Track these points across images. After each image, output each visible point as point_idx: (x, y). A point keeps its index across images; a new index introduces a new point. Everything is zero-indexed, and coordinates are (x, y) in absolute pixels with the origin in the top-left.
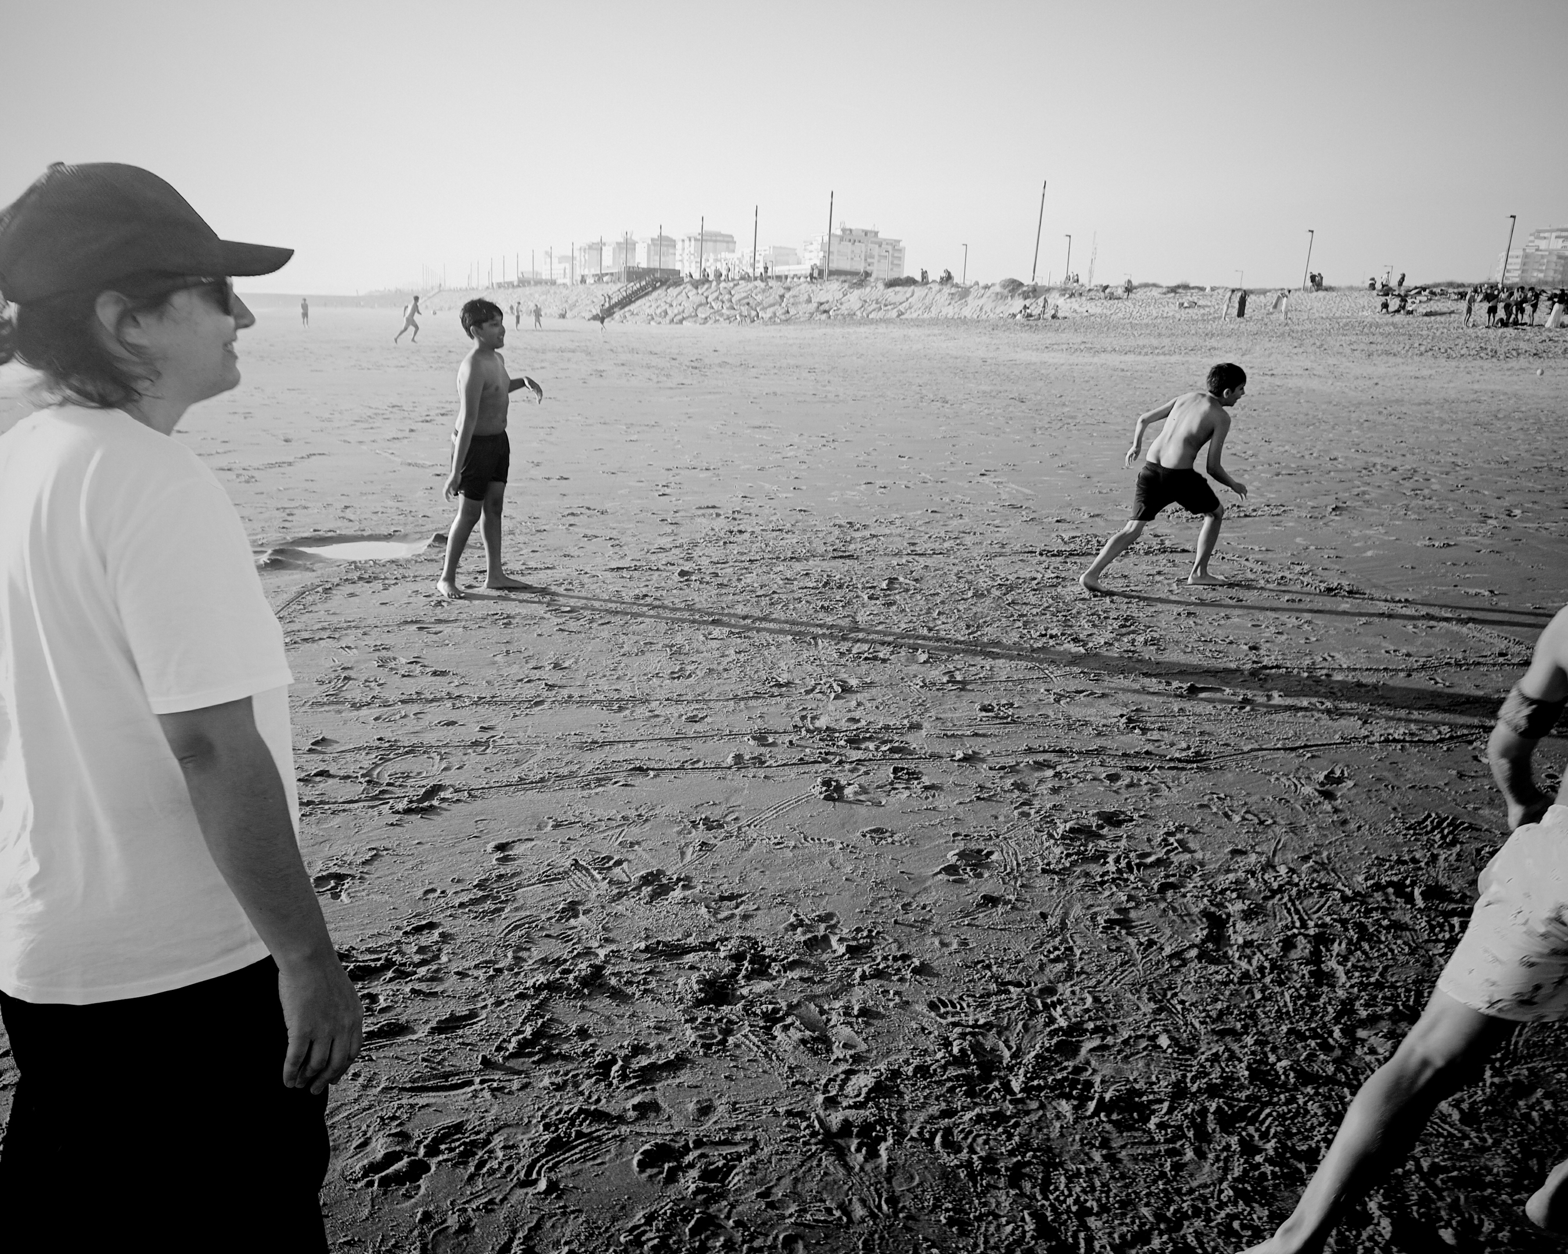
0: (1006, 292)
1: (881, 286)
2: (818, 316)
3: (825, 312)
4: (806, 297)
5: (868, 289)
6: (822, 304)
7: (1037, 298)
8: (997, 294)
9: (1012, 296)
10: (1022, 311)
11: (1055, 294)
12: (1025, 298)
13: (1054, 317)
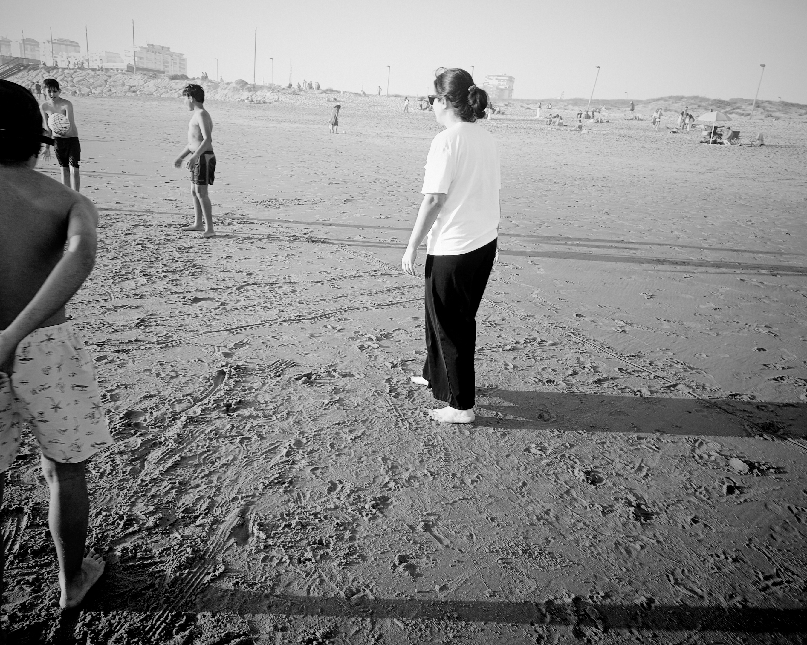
0: (239, 87)
1: (167, 79)
2: (129, 94)
3: (134, 92)
4: (121, 82)
5: (159, 80)
6: (132, 87)
7: (256, 91)
8: (234, 88)
9: (242, 90)
10: (247, 99)
11: (265, 90)
12: (250, 91)
13: (265, 102)
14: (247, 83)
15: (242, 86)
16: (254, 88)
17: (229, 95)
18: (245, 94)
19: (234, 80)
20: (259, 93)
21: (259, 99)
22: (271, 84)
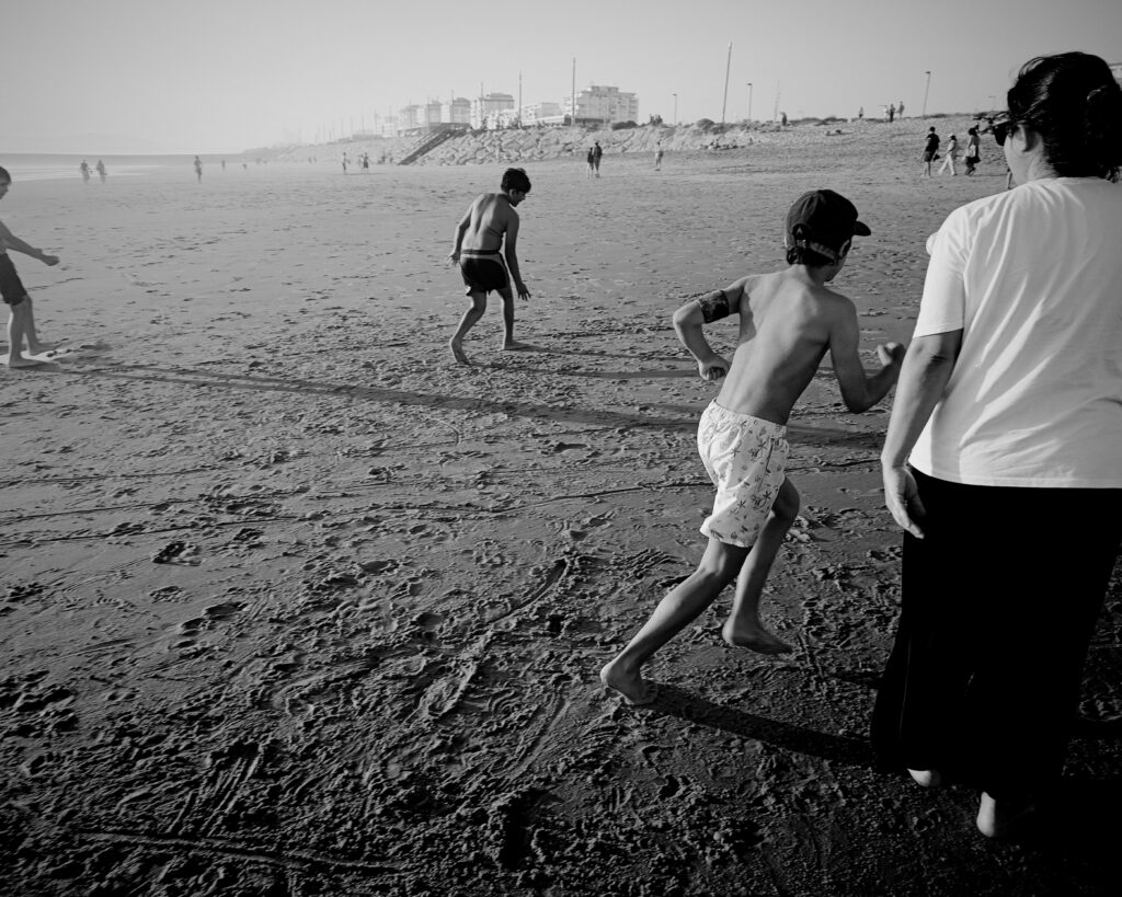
0: (701, 129)
4: (555, 140)
5: (601, 132)
6: (567, 144)
7: (724, 132)
8: (695, 131)
9: (706, 133)
10: (712, 144)
11: (737, 130)
12: (715, 134)
13: (735, 147)
14: (712, 123)
15: (706, 129)
16: (722, 129)
17: (687, 143)
18: (710, 138)
19: (695, 121)
20: (728, 135)
21: (727, 143)
22: (745, 121)
